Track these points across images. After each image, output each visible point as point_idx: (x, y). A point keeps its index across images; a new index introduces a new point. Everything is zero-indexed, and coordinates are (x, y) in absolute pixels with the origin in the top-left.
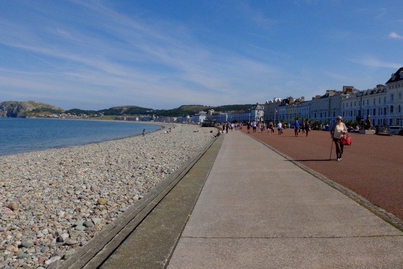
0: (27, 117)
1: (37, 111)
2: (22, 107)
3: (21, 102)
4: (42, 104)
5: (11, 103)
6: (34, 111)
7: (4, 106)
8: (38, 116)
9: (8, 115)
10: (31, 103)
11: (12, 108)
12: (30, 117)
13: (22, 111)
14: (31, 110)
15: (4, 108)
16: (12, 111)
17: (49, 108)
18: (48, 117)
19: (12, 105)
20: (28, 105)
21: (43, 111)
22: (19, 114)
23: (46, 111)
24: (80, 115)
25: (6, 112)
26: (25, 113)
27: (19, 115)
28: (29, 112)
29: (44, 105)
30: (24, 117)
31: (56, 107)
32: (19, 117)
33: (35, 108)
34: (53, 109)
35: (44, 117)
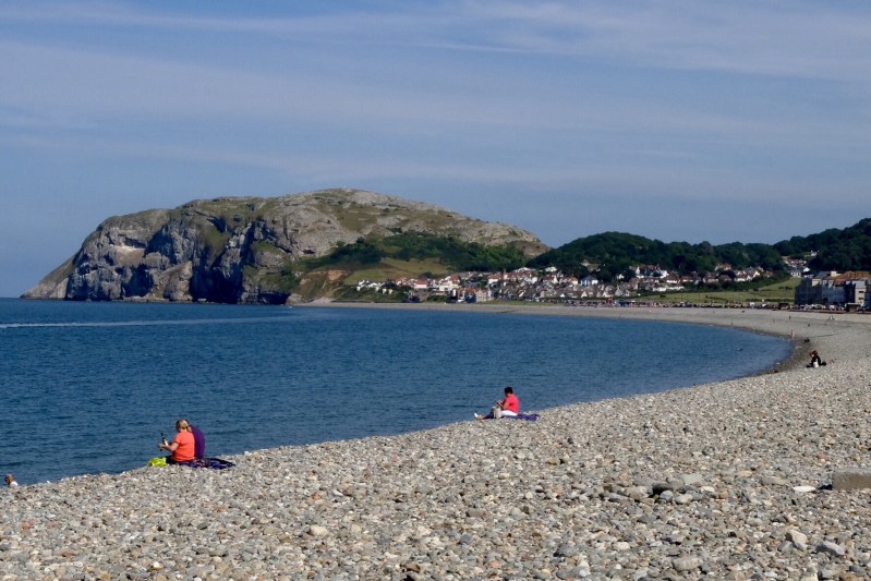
0: (294, 298)
1: (361, 255)
2: (269, 234)
3: (271, 203)
4: (398, 209)
5: (217, 211)
6: (340, 255)
7: (175, 234)
8: (349, 293)
9: (195, 290)
10: (333, 203)
11: (216, 239)
12: (311, 296)
13: (271, 258)
14: (323, 249)
15: (179, 241)
16: (218, 260)
17: (442, 232)
18: (402, 294)
19: (220, 224)
20: (307, 218)
21: (404, 255)
22: (253, 282)
23: (422, 255)
24: (630, 276)
25: (187, 270)
26: (285, 272)
27: (249, 289)
28: (312, 264)
29: (410, 213)
30: (279, 299)
31: (493, 230)
32: (249, 301)
33: (351, 238)
34: (470, 237)
35: (379, 297)
